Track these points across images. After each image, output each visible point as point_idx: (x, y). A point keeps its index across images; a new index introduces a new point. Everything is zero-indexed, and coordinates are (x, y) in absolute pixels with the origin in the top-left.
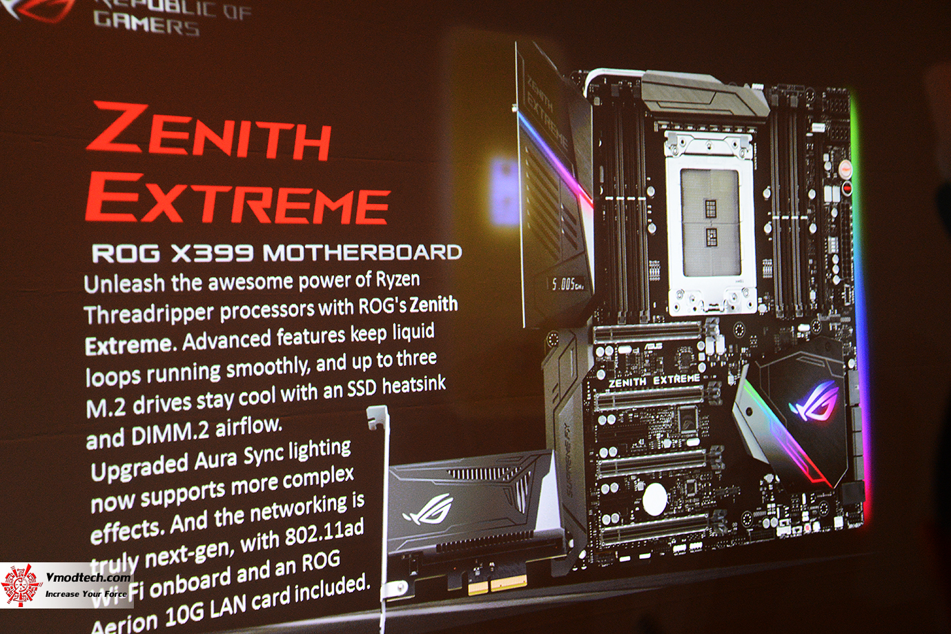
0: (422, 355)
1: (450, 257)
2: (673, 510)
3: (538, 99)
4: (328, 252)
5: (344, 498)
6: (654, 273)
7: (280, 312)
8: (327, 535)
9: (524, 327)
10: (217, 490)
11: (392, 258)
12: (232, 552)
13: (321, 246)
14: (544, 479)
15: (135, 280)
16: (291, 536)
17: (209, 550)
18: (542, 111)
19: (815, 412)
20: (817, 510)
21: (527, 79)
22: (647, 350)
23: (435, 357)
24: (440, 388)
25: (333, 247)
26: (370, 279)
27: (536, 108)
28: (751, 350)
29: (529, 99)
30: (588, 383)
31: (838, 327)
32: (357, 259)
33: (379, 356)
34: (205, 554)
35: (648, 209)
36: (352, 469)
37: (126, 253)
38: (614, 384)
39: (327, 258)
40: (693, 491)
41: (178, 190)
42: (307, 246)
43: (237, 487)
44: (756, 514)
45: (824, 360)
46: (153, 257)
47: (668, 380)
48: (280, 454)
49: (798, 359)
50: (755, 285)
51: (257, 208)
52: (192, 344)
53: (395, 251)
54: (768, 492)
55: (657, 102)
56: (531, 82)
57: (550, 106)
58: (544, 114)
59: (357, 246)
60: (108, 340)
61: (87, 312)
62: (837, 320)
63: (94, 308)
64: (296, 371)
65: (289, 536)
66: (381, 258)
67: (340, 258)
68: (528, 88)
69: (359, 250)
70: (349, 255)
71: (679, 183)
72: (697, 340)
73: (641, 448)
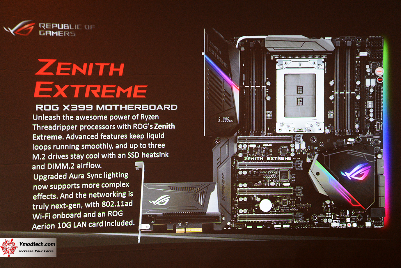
0: (159, 144)
1: (172, 109)
2: (275, 211)
3: (214, 50)
4: (121, 107)
5: (125, 193)
6: (269, 116)
7: (102, 128)
8: (118, 205)
9: (204, 135)
10: (77, 186)
11: (147, 109)
12: (82, 207)
13: (119, 105)
14: (211, 193)
15: (50, 116)
16: (104, 204)
17: (73, 206)
18: (216, 54)
19: (356, 176)
20: (355, 218)
21: (209, 42)
22: (264, 146)
23: (164, 145)
24: (166, 157)
25: (123, 105)
26: (138, 117)
27: (213, 53)
28: (320, 148)
29: (210, 50)
30: (234, 158)
31: (372, 140)
32: (133, 110)
33: (141, 144)
34: (72, 207)
35: (267, 91)
36: (128, 183)
37: (47, 108)
38: (247, 159)
39: (121, 109)
40: (286, 204)
41: (66, 87)
42: (113, 105)
43: (84, 186)
44: (319, 216)
45: (363, 154)
46: (57, 109)
47: (274, 159)
48: (101, 176)
49: (347, 153)
50: (324, 121)
51: (95, 92)
52: (69, 137)
53: (149, 107)
54: (327, 208)
55: (273, 48)
56: (211, 44)
57: (220, 52)
58: (217, 56)
59: (133, 105)
60: (40, 135)
61: (34, 126)
62: (371, 137)
63: (36, 125)
64: (108, 148)
65: (103, 204)
66: (143, 109)
67: (126, 109)
68: (210, 46)
69: (134, 106)
70: (130, 108)
71: (284, 80)
72: (291, 143)
73: (259, 185)
